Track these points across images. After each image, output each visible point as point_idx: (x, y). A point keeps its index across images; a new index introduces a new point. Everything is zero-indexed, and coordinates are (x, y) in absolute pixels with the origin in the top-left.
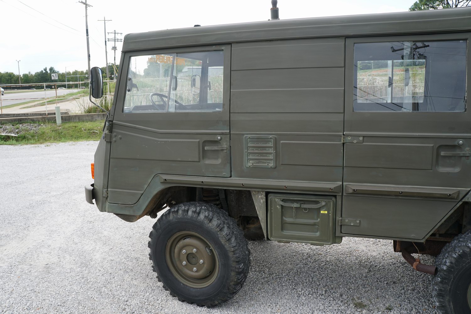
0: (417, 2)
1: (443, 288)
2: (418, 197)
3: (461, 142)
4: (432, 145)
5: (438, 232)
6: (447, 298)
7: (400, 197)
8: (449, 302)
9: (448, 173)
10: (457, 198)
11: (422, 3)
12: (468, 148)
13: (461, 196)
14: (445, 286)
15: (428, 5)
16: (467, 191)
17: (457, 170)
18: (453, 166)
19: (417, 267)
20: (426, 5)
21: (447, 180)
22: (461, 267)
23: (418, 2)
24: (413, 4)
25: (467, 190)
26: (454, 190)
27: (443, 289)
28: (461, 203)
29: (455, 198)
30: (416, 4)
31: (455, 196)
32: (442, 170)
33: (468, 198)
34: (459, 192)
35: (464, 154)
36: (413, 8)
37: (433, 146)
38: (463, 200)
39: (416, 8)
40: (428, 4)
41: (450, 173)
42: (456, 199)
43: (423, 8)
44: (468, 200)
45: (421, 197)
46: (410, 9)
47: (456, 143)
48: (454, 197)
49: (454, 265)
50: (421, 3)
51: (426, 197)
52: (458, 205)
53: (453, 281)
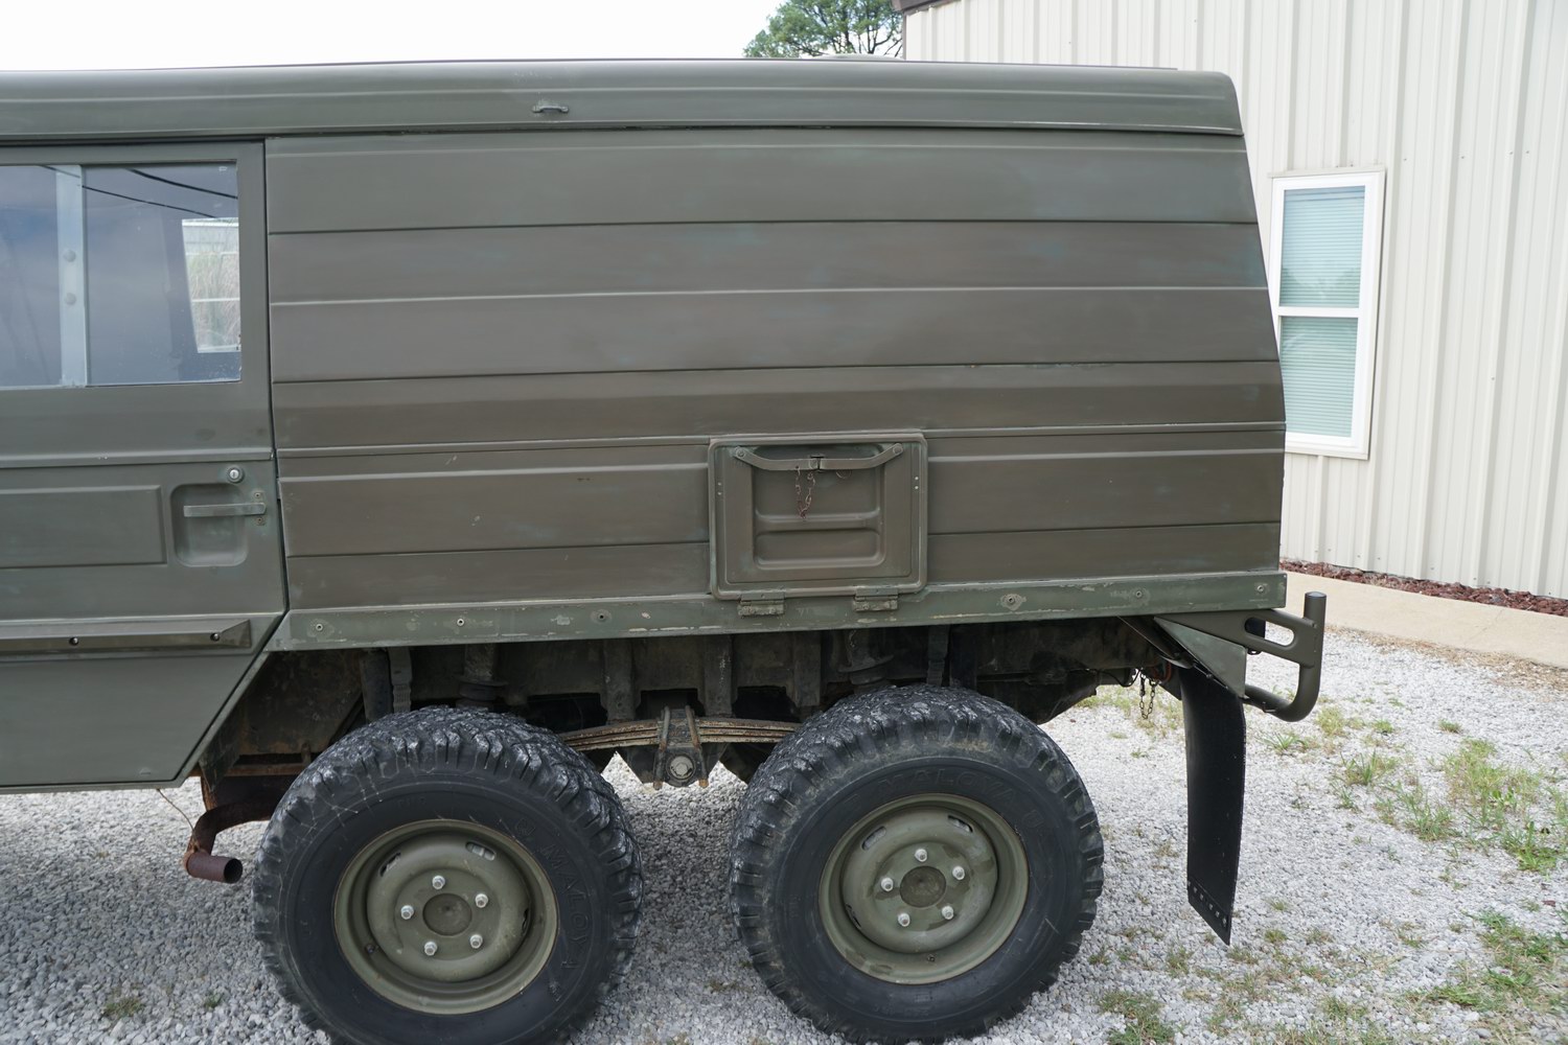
0: (763, 32)
1: (267, 917)
2: (132, 649)
3: (234, 474)
4: (156, 487)
5: (306, 749)
6: (280, 946)
7: (83, 656)
8: (287, 957)
9: (215, 570)
10: (242, 642)
11: (777, 36)
12: (257, 491)
13: (257, 637)
14: (269, 911)
15: (796, 43)
16: (275, 619)
17: (237, 558)
18: (230, 546)
19: (187, 865)
20: (789, 41)
21: (211, 591)
22: (296, 848)
23: (768, 32)
24: (754, 38)
25: (268, 618)
26: (232, 619)
27: (267, 921)
28: (263, 658)
29: (237, 644)
30: (761, 37)
31: (237, 638)
32: (199, 560)
33: (278, 641)
34: (248, 625)
35: (245, 508)
36: (753, 49)
37: (158, 491)
38: (266, 649)
39: (763, 49)
40: (796, 39)
41: (217, 567)
42: (242, 645)
43: (780, 50)
44: (278, 645)
45: (141, 649)
46: (747, 51)
47: (222, 478)
48: (232, 641)
49: (282, 846)
50: (775, 35)
51: (155, 649)
52: (258, 665)
53: (284, 893)
